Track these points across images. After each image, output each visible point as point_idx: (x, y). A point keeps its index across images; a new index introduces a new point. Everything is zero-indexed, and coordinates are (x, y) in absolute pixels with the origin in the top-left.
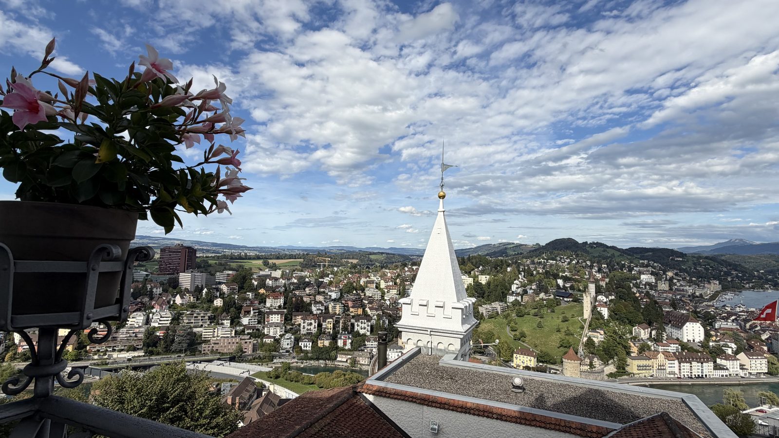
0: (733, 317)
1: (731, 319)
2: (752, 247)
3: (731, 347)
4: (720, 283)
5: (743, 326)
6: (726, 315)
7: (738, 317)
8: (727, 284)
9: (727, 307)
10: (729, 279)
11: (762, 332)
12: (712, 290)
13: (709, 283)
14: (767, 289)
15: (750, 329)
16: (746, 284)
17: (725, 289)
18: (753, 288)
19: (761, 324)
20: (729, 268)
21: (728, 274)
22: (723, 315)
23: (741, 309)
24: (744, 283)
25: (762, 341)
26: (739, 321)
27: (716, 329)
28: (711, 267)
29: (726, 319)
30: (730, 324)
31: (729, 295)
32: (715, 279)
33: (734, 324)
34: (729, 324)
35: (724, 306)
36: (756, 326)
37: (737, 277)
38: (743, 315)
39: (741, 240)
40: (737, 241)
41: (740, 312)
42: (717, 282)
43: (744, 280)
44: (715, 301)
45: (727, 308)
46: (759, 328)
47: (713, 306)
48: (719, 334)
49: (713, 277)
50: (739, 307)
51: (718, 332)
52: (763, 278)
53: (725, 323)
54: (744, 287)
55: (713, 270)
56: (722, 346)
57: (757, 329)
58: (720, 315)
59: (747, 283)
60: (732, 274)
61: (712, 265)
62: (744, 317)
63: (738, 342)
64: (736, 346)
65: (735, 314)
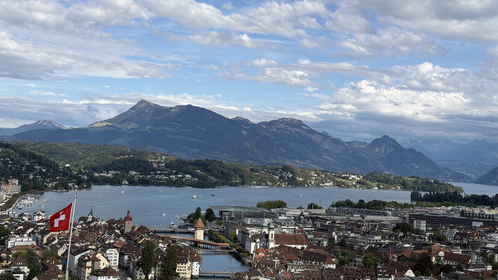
0: (30, 230)
1: (28, 232)
2: (60, 132)
3: (23, 273)
4: (19, 183)
5: (39, 240)
6: (22, 227)
7: (35, 229)
8: (29, 183)
9: (25, 216)
10: (31, 177)
11: (60, 246)
12: (9, 193)
13: (7, 182)
14: (71, 188)
15: (46, 244)
16: (49, 183)
17: (25, 190)
18: (56, 188)
19: (59, 235)
20: (32, 160)
21: (30, 169)
22: (19, 228)
23: (40, 218)
24: (47, 182)
25: (58, 258)
26: (37, 235)
27: (8, 249)
28: (12, 160)
29: (21, 233)
30: (26, 241)
31: (28, 201)
32: (14, 177)
33: (30, 240)
34: (24, 240)
35: (22, 215)
36: (54, 239)
37: (41, 173)
38: (41, 226)
39: (50, 122)
40: (45, 123)
41: (39, 222)
42: (17, 182)
43: (48, 178)
44: (11, 209)
45: (24, 218)
46: (56, 241)
47: (8, 216)
48: (11, 256)
49: (12, 175)
50: (39, 215)
51: (11, 254)
52: (67, 174)
53: (20, 239)
54: (46, 186)
55: (13, 164)
56: (14, 273)
57: (54, 243)
58: (16, 228)
59: (51, 181)
60: (35, 170)
61: (13, 156)
62: (42, 228)
63: (32, 264)
64: (29, 270)
65: (33, 225)
